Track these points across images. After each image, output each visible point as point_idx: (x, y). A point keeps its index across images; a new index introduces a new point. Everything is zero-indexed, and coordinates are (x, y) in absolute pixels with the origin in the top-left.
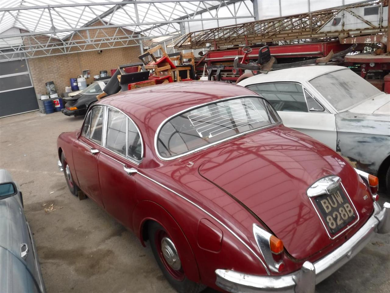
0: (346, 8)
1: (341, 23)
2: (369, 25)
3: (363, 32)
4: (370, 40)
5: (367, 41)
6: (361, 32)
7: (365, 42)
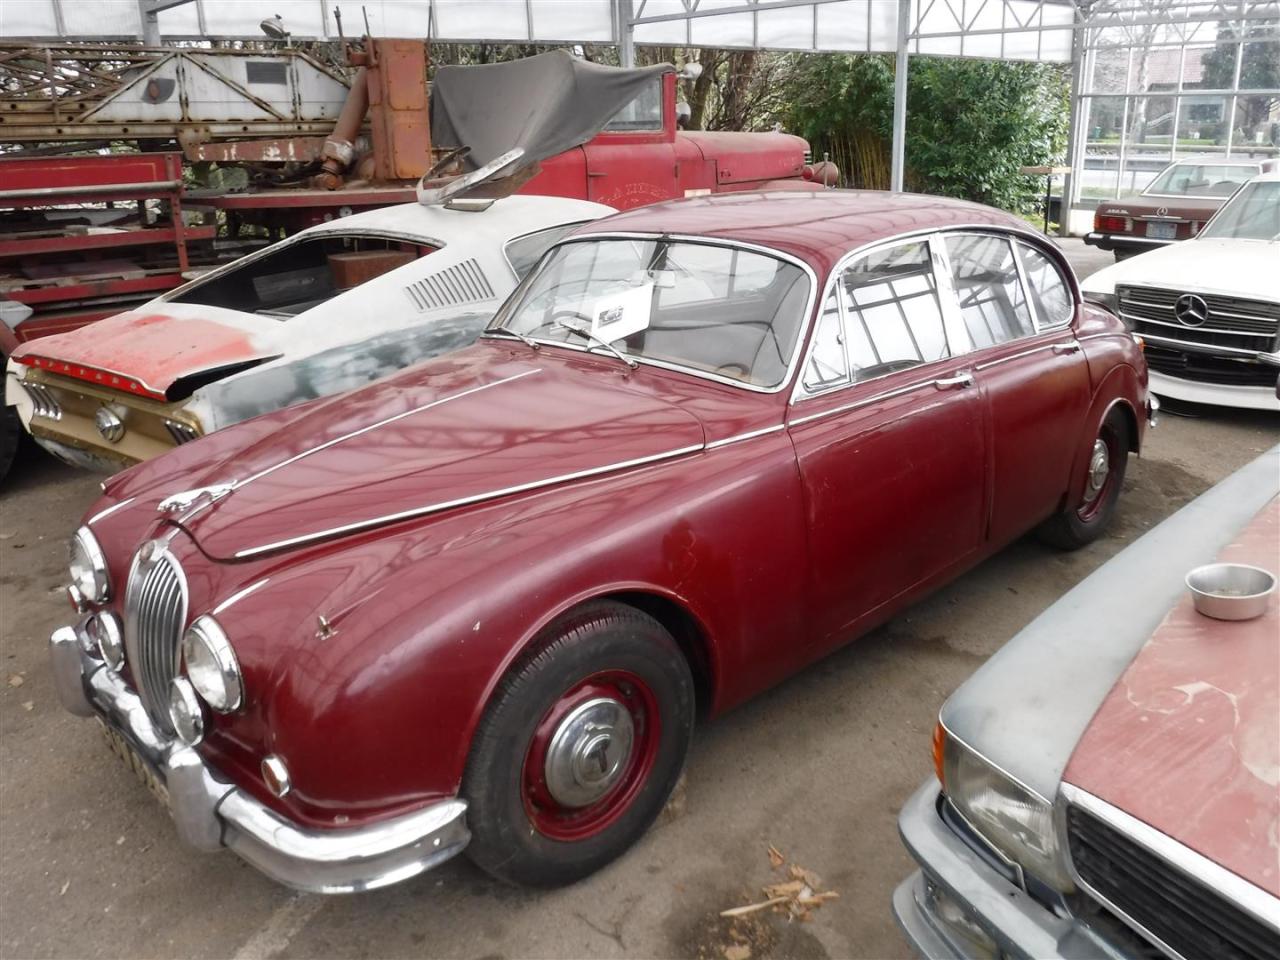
0: (189, 53)
1: (175, 97)
2: (267, 111)
3: (251, 128)
4: (278, 152)
5: (268, 156)
6: (245, 129)
7: (265, 158)
